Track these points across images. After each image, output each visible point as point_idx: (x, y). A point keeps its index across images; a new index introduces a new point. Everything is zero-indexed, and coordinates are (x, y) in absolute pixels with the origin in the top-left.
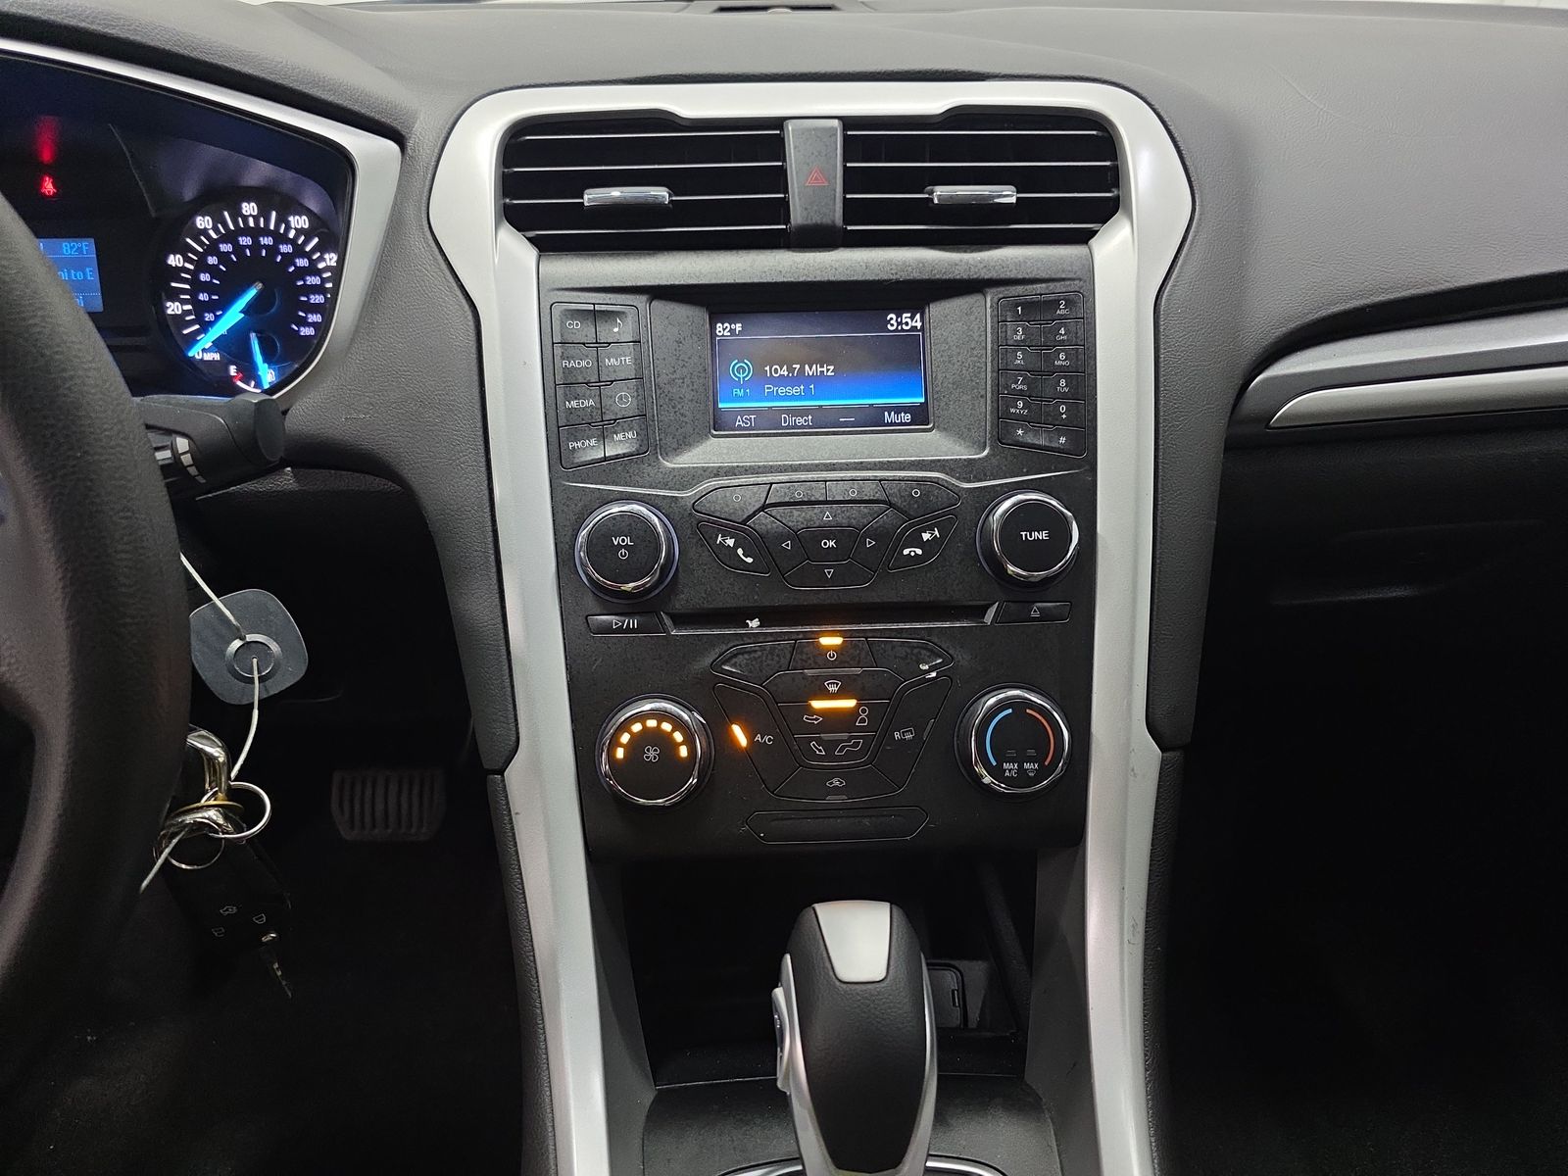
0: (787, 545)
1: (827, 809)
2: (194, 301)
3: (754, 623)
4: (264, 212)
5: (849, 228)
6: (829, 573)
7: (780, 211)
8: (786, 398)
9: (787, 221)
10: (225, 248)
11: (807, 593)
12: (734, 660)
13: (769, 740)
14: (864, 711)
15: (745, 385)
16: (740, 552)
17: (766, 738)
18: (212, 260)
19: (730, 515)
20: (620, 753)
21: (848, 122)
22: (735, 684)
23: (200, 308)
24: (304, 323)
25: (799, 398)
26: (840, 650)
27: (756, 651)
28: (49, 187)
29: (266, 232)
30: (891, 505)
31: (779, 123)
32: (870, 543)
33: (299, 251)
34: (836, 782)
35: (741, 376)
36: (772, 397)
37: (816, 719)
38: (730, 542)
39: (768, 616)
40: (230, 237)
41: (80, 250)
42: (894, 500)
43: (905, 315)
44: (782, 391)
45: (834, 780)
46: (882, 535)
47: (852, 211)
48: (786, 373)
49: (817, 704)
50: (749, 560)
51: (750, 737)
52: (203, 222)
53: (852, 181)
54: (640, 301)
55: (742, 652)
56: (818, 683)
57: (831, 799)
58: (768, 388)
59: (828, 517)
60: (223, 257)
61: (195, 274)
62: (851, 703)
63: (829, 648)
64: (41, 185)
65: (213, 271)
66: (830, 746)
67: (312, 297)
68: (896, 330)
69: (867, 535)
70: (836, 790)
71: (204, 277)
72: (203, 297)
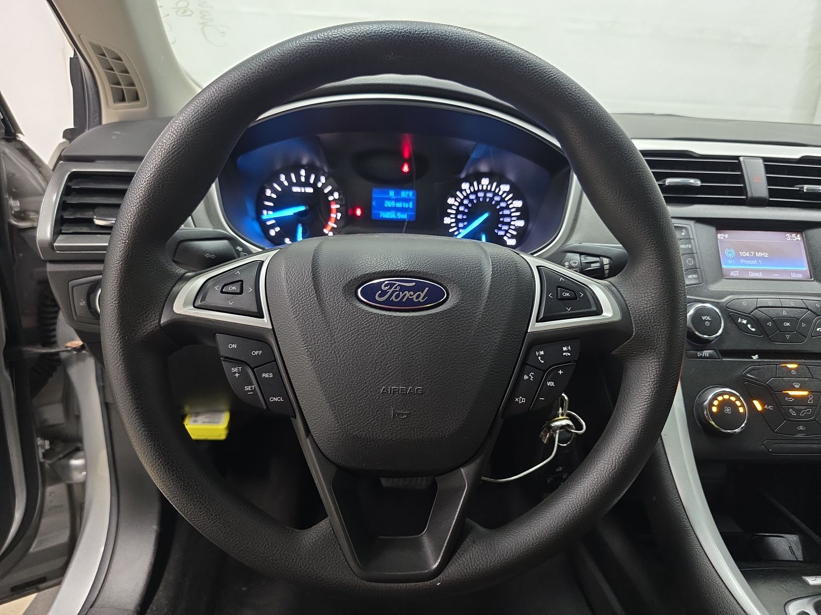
0: (770, 324)
1: (797, 439)
2: (456, 218)
3: (755, 357)
4: (491, 183)
5: (771, 199)
6: (788, 337)
7: (743, 191)
8: (750, 265)
9: (746, 195)
10: (472, 197)
11: (780, 346)
12: (752, 372)
13: (771, 408)
14: (811, 397)
15: (733, 259)
16: (749, 326)
17: (770, 407)
18: (466, 202)
19: (744, 310)
20: (714, 409)
21: (765, 159)
22: (755, 383)
23: (458, 221)
24: (500, 229)
25: (755, 265)
26: (796, 369)
27: (760, 369)
28: (406, 169)
29: (490, 191)
30: (807, 309)
31: (737, 158)
32: (804, 325)
33: (503, 200)
34: (801, 428)
35: (730, 255)
36: (743, 264)
37: (791, 399)
38: (745, 322)
39: (763, 354)
40: (475, 193)
41: (409, 195)
42: (810, 308)
43: (793, 235)
44: (748, 262)
45: (800, 427)
46: (808, 321)
47: (772, 193)
48: (748, 255)
49: (791, 393)
50: (753, 330)
51: (763, 405)
52: (465, 186)
53: (770, 181)
54: (692, 223)
55: (754, 369)
56: (790, 383)
57: (799, 436)
58: (742, 261)
59: (785, 313)
60: (471, 201)
61: (458, 207)
62: (805, 393)
63: (791, 369)
64: (402, 166)
65: (466, 206)
66: (798, 411)
67: (505, 219)
68: (790, 240)
69: (802, 321)
70: (801, 432)
71: (461, 209)
72: (460, 217)
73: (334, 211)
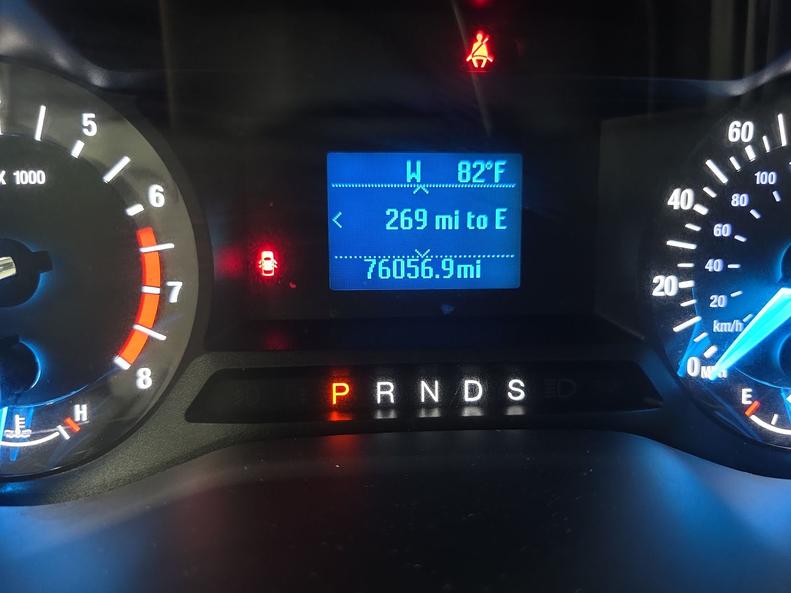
2: (699, 273)
10: (767, 178)
18: (739, 200)
23: (706, 286)
41: (488, 175)
52: (738, 129)
60: (759, 194)
61: (708, 224)
65: (738, 218)
71: (722, 230)
72: (714, 265)
73: (152, 269)
